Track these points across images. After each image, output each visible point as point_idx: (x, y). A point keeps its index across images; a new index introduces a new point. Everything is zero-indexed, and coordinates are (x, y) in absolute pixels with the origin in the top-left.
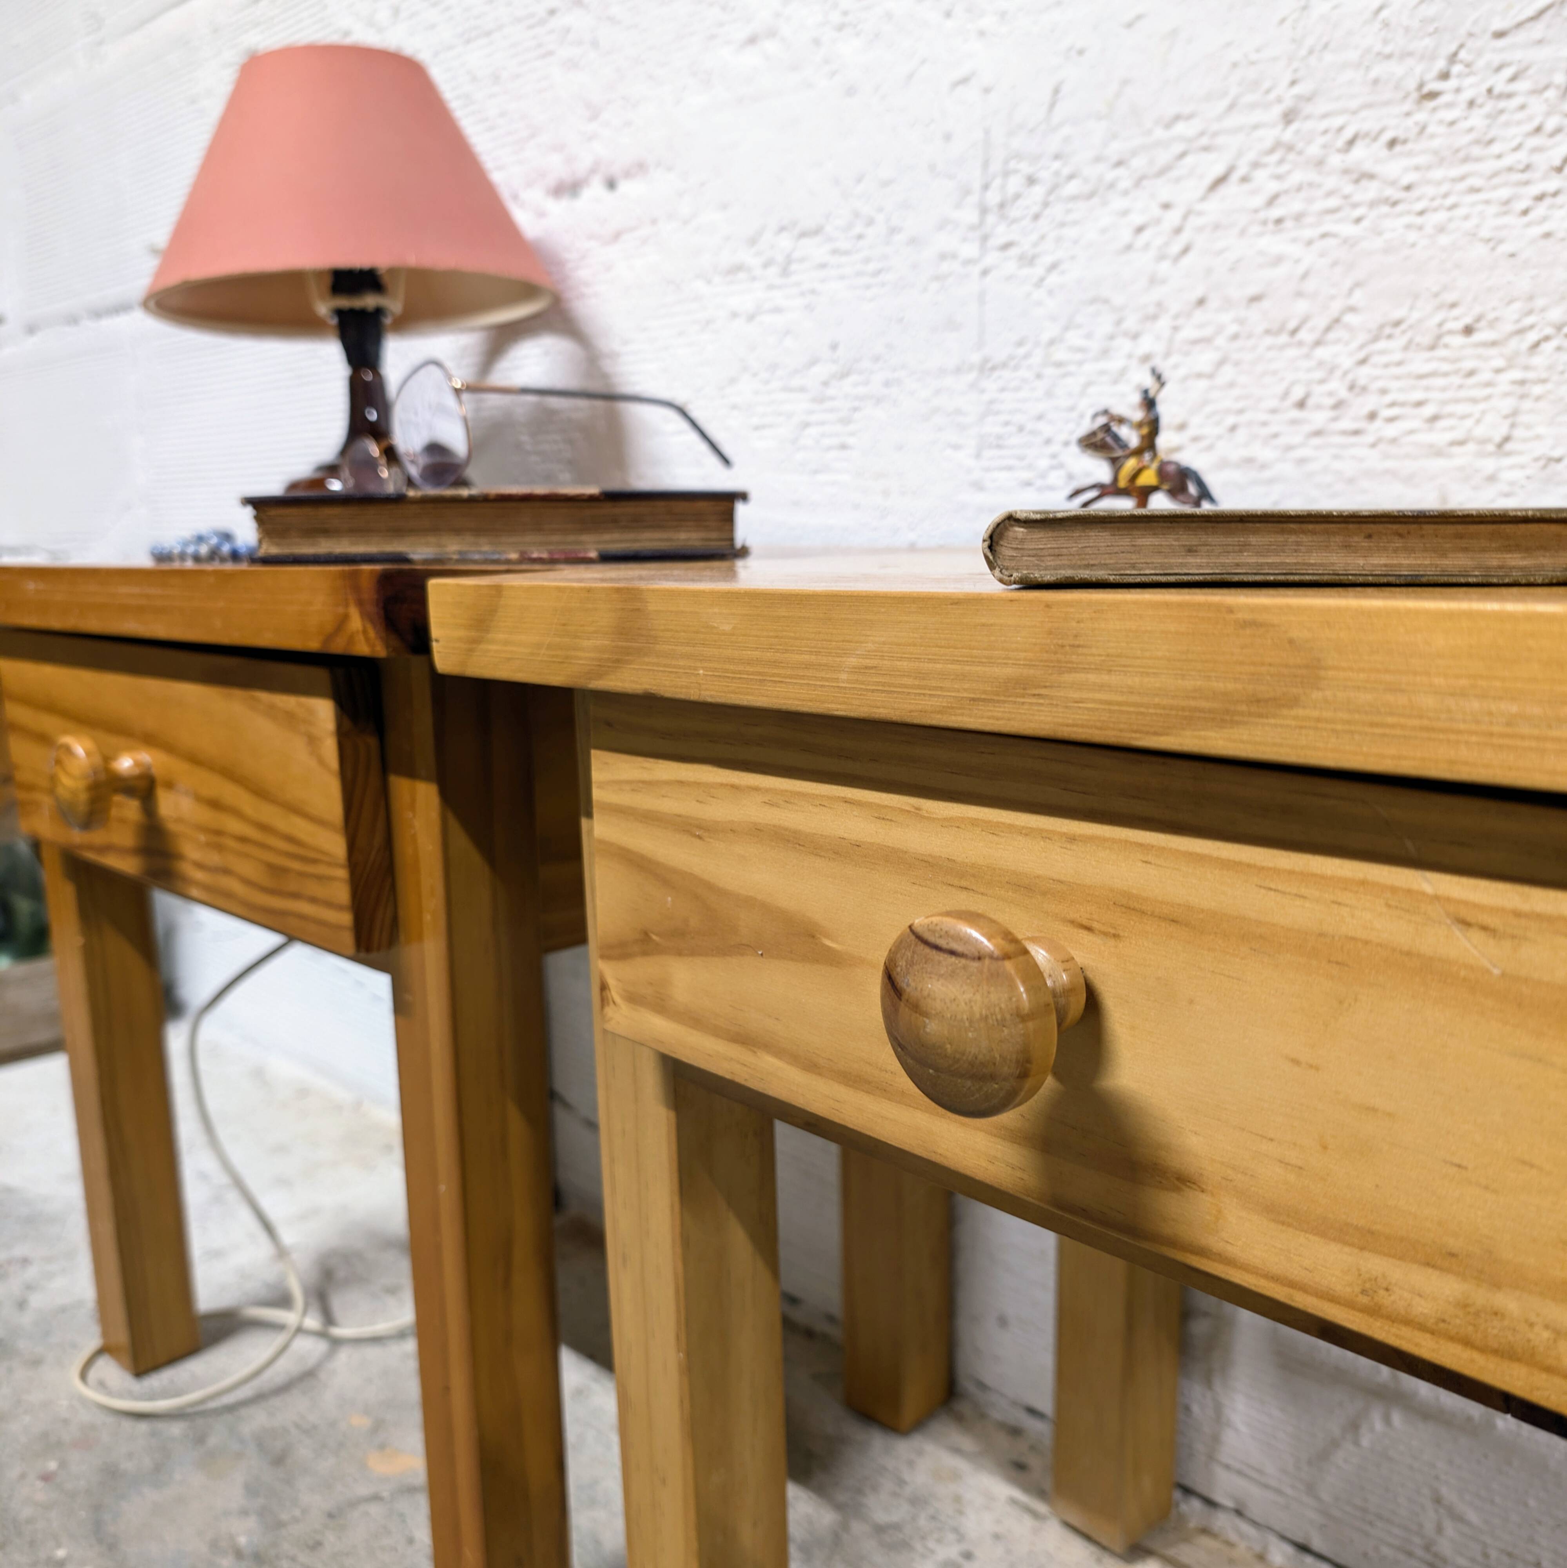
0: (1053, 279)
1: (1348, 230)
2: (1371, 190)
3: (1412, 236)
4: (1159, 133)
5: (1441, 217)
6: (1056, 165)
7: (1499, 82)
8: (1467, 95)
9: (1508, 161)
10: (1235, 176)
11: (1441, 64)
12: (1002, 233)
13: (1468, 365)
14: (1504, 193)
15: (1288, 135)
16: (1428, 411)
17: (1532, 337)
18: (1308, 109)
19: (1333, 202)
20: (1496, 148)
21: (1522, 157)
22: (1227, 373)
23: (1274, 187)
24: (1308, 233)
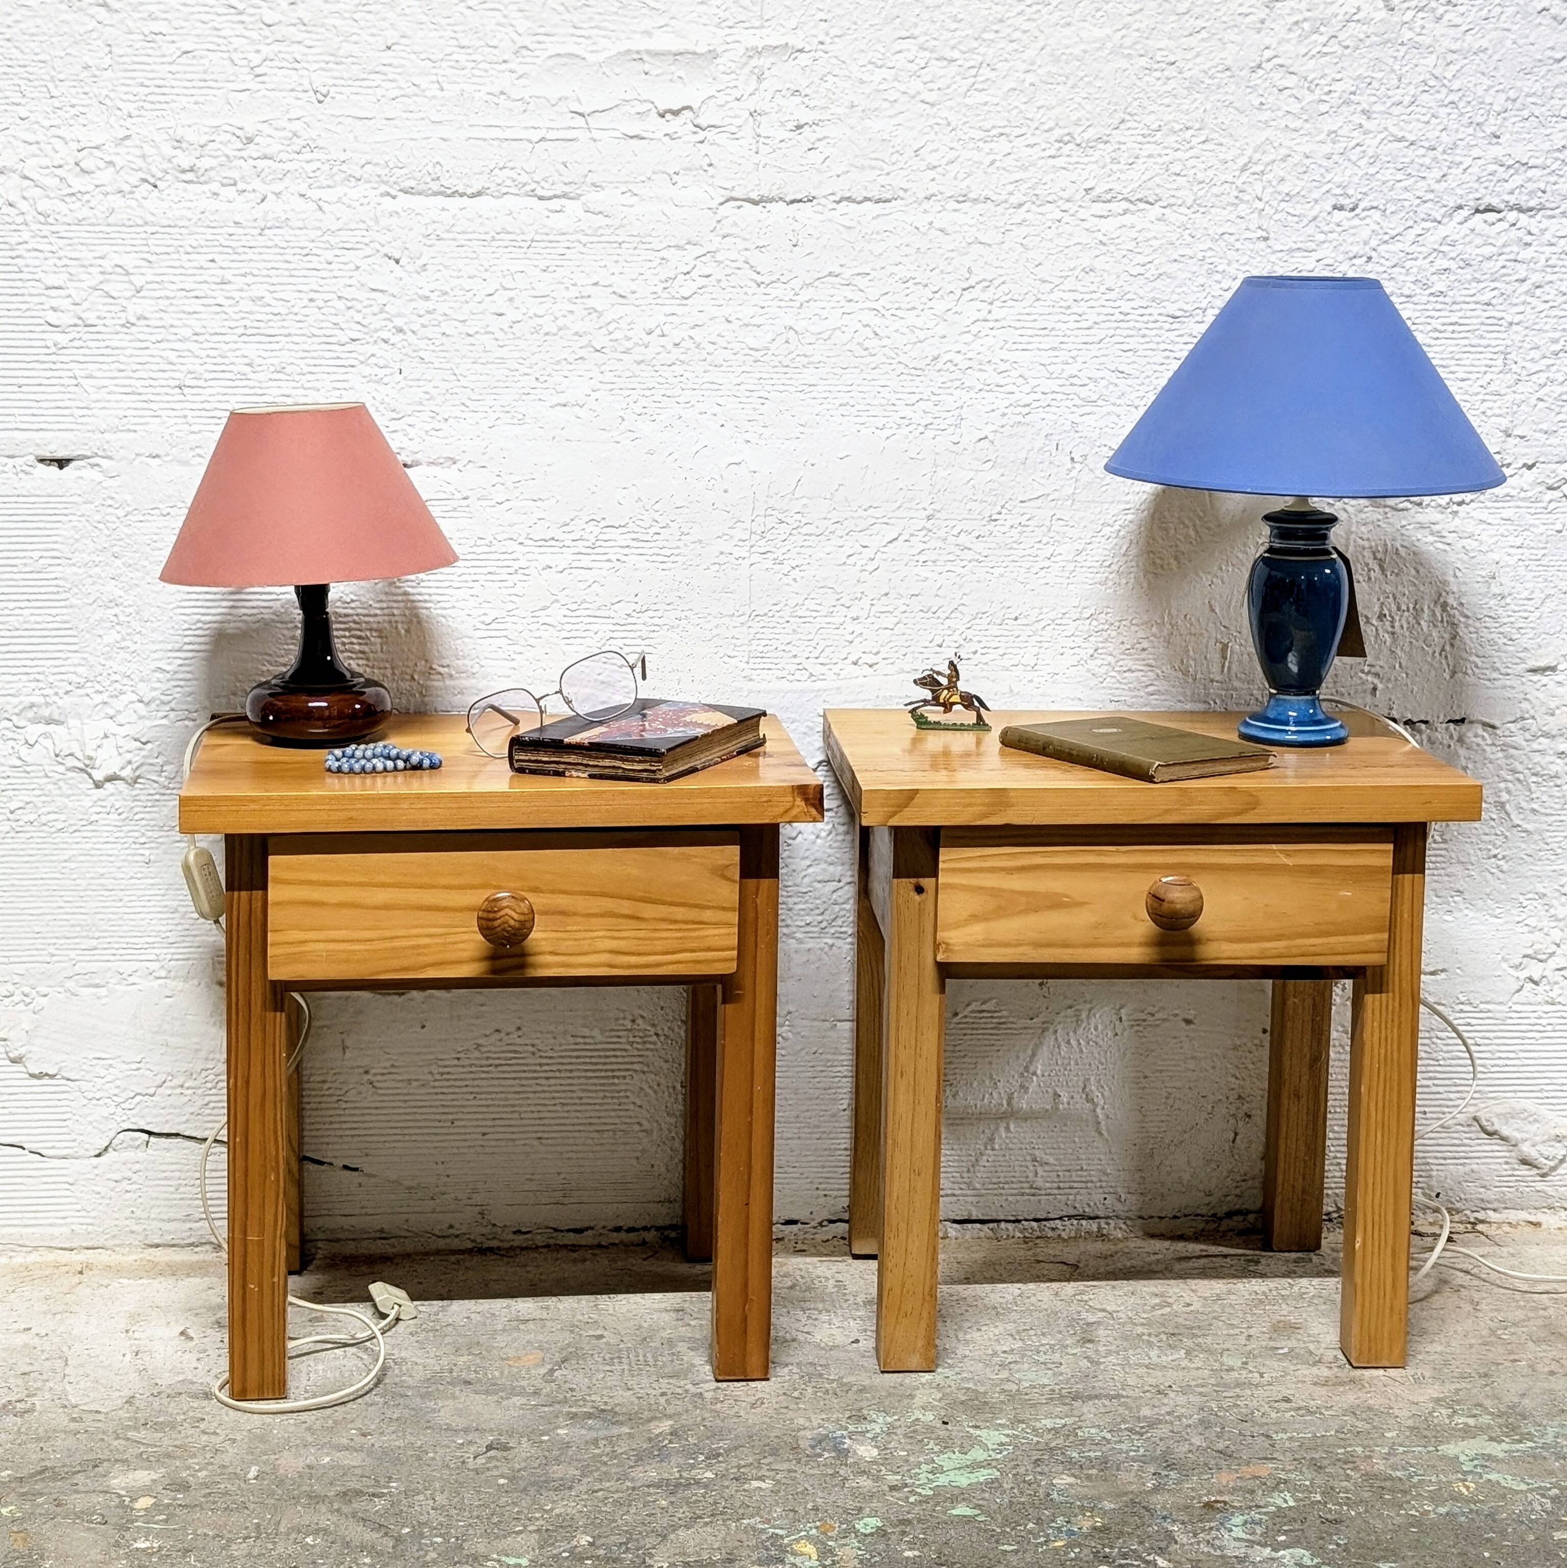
0: (795, 573)
1: (959, 570)
2: (969, 555)
3: (989, 577)
4: (861, 512)
5: (1002, 570)
6: (798, 517)
7: (1023, 520)
8: (1010, 523)
9: (1027, 552)
10: (901, 538)
11: (998, 509)
12: (762, 546)
13: (1016, 633)
14: (1028, 565)
15: (929, 525)
16: (1001, 651)
17: (1043, 624)
18: (938, 515)
19: (951, 557)
20: (1022, 546)
21: (1033, 551)
22: (900, 629)
23: (923, 546)
24: (940, 569)
